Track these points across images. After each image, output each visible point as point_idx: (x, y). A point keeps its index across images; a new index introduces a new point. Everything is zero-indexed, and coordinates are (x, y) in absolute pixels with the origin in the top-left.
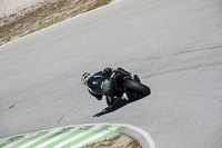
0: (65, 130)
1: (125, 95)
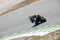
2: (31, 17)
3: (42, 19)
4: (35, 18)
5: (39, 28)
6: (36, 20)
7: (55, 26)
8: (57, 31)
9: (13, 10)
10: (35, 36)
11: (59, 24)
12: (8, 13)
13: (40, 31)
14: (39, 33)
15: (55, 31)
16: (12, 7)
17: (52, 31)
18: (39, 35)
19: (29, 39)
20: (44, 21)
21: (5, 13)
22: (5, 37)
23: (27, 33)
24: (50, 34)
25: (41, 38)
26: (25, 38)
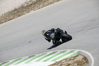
0: (54, 53)
1: (61, 40)
4: (53, 34)
5: (37, 55)
7: (64, 52)
8: (66, 59)
11: (69, 49)
13: (38, 61)
15: (64, 60)
17: (58, 60)
24: (54, 64)
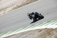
2: (30, 14)
3: (40, 15)
6: (34, 17)
9: (27, 4)
10: (48, 28)
12: (22, 6)
14: (52, 25)
16: (26, 1)
18: (51, 28)
19: (42, 31)
20: (42, 17)
21: (20, 7)
22: (20, 29)
23: (41, 26)
25: (53, 31)
26: (39, 31)
